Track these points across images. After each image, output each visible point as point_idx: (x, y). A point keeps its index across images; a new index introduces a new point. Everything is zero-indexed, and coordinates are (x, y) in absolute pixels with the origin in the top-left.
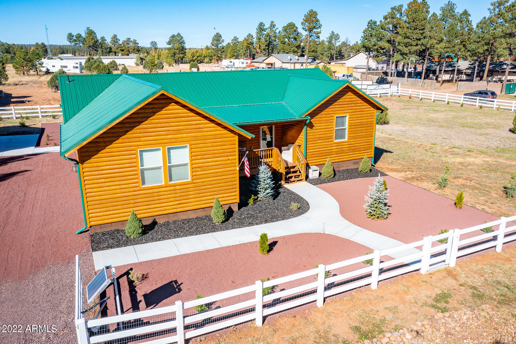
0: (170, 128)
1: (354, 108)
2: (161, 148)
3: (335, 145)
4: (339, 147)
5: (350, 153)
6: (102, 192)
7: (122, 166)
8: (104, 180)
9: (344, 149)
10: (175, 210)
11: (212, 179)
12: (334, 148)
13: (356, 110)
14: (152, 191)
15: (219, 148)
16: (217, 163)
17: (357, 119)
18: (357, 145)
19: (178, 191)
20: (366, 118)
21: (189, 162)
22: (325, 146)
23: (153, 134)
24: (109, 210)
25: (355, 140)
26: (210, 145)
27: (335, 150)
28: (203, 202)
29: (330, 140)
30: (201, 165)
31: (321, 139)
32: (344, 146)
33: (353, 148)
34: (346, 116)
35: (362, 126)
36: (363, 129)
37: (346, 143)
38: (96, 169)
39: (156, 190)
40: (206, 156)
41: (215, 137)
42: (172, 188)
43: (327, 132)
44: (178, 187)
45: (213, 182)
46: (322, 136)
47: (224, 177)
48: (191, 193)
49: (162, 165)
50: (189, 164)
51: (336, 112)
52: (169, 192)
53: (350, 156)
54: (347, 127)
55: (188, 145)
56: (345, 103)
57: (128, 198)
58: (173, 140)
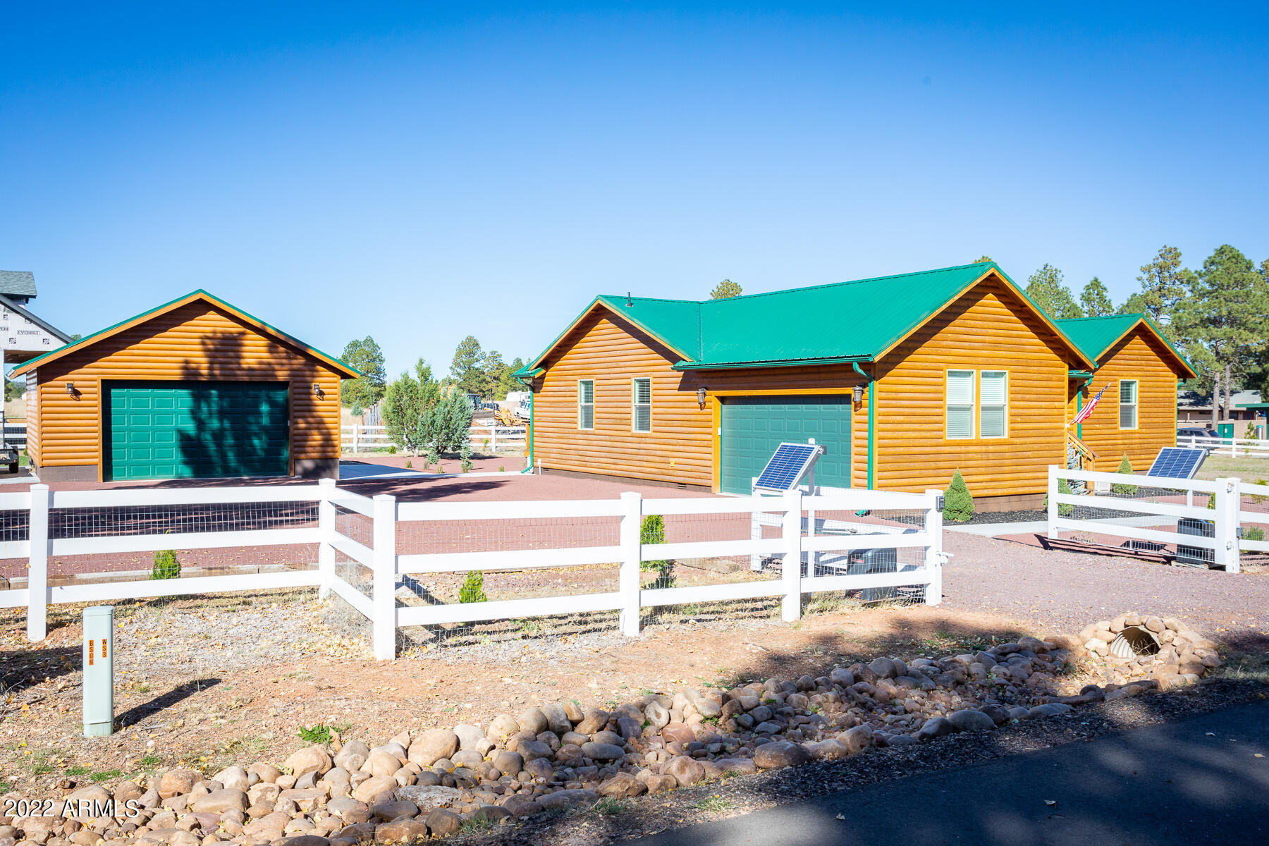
0: (987, 338)
1: (1146, 368)
2: (975, 371)
3: (1120, 436)
4: (1126, 441)
5: (1143, 456)
6: (898, 441)
7: (925, 396)
8: (901, 418)
9: (1134, 446)
10: (986, 493)
11: (1032, 440)
12: (1120, 442)
13: (1148, 373)
14: (958, 449)
15: (1044, 383)
16: (1042, 411)
17: (1151, 390)
18: (1151, 440)
19: (991, 456)
20: (1162, 389)
21: (1006, 403)
22: (1106, 437)
23: (967, 344)
24: (903, 476)
25: (1148, 431)
26: (1035, 376)
27: (1122, 447)
28: (1021, 483)
29: (1113, 426)
30: (1021, 411)
31: (1100, 421)
32: (1134, 441)
33: (1146, 446)
34: (1133, 383)
35: (1157, 405)
36: (1160, 410)
37: (1137, 436)
38: (893, 395)
39: (963, 449)
40: (1028, 396)
41: (1041, 363)
42: (984, 448)
43: (1109, 410)
44: (991, 448)
45: (1035, 447)
46: (1102, 416)
47: (1048, 439)
48: (1007, 462)
49: (974, 403)
50: (1006, 408)
51: (1120, 373)
52: (979, 456)
53: (1142, 461)
54: (1137, 404)
55: (1007, 372)
56: (1132, 357)
57: (928, 457)
58: (990, 361)
